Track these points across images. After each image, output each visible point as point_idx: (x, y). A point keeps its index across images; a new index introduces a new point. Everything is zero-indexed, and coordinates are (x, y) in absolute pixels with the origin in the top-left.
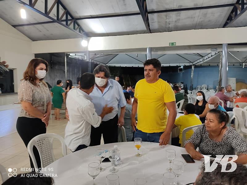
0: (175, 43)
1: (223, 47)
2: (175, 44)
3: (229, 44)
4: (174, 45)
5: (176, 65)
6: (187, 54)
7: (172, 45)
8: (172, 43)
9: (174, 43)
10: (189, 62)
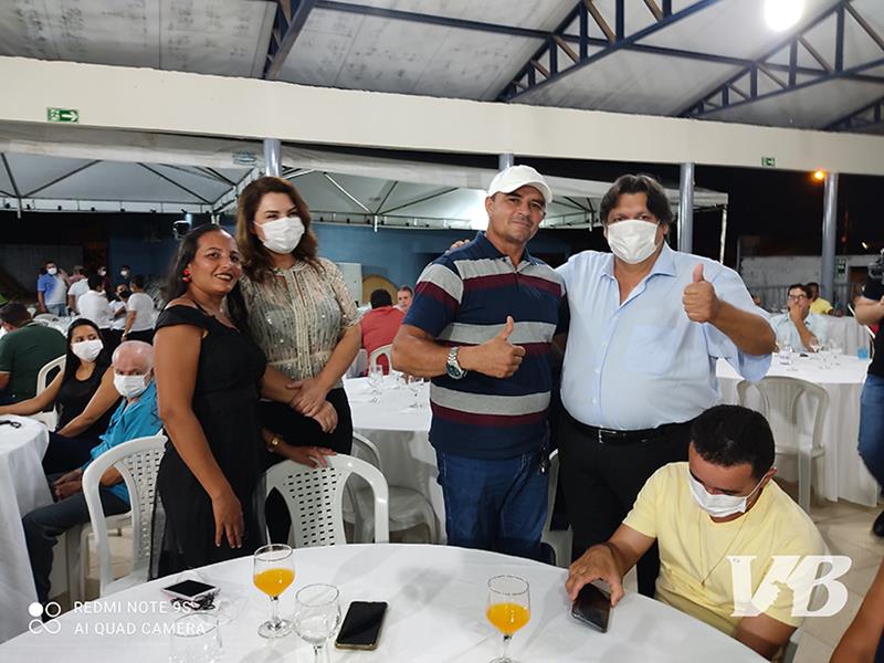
0: (76, 112)
1: (266, 152)
2: (73, 116)
3: (284, 143)
4: (69, 119)
5: (148, 211)
6: (172, 166)
7: (62, 119)
8: (62, 112)
9: (68, 112)
10: (198, 200)
